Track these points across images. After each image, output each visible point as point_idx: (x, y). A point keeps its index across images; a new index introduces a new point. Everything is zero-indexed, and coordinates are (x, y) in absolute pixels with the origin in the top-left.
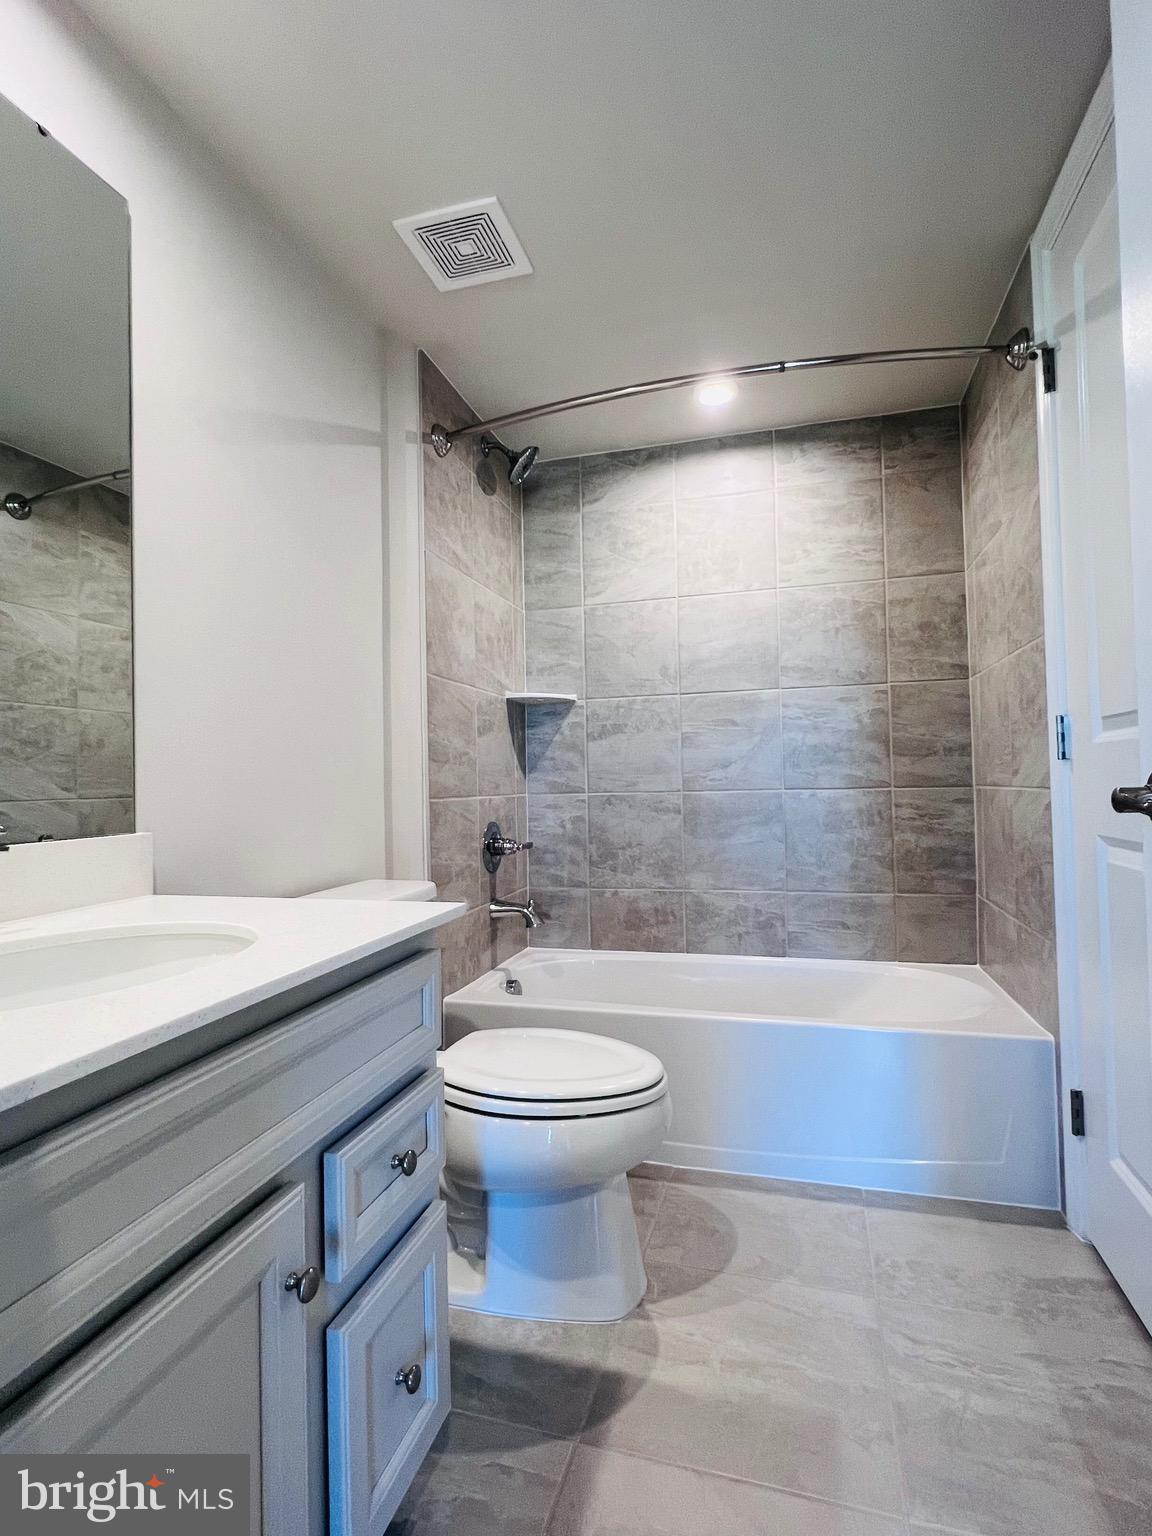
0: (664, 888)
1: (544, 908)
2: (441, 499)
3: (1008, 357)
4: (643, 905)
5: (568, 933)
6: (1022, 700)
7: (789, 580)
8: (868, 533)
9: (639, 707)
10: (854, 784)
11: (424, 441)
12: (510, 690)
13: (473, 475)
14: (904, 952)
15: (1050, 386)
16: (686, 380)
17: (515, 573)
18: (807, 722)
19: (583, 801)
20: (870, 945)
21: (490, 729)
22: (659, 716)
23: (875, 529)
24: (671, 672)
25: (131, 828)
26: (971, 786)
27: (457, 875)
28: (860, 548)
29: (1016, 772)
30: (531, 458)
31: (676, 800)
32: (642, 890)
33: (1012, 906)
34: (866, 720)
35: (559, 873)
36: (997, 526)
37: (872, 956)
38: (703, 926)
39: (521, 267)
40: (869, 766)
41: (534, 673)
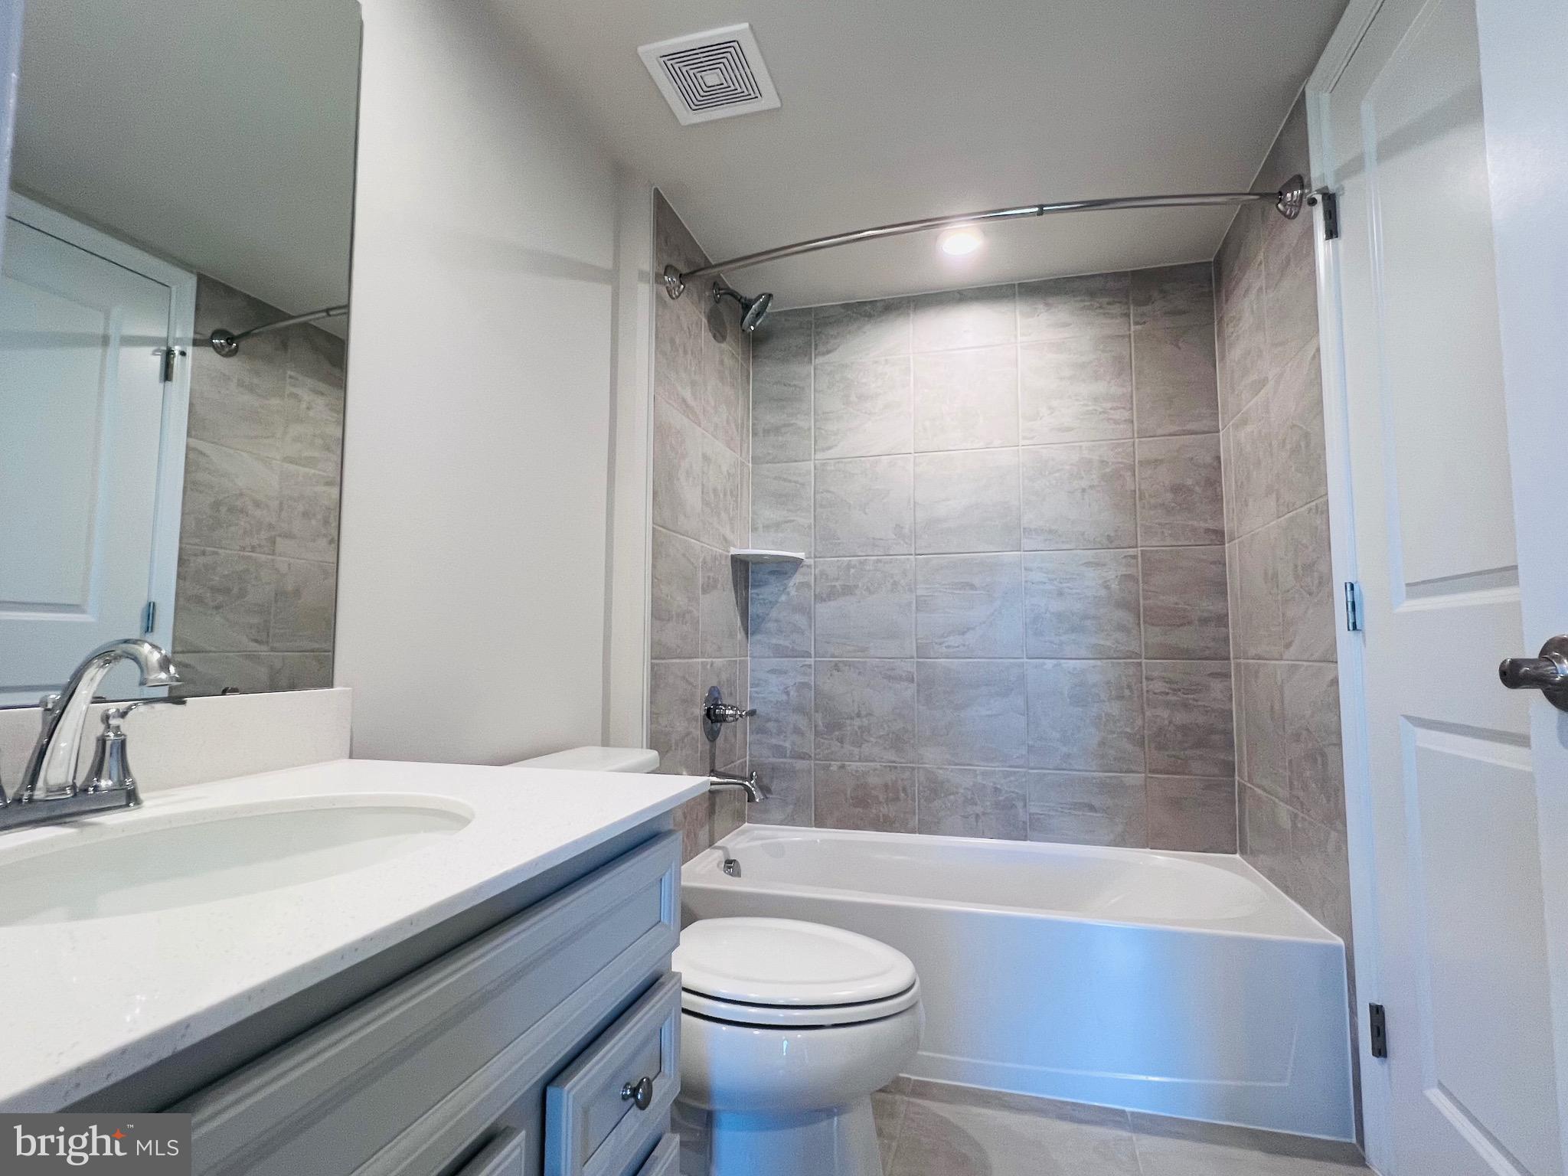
0: (894, 762)
1: (766, 781)
2: (672, 341)
3: (1279, 205)
4: (873, 780)
5: (790, 809)
6: (1296, 566)
7: (1032, 438)
8: (1115, 390)
9: (871, 568)
10: (1101, 654)
11: (656, 282)
12: (734, 546)
13: (704, 320)
14: (1156, 839)
15: (1332, 232)
16: (932, 223)
17: (743, 423)
18: (1051, 587)
19: (809, 666)
20: (1120, 828)
21: (715, 587)
22: (892, 578)
23: (1124, 386)
24: (906, 531)
25: (329, 683)
26: (1228, 659)
27: (677, 744)
28: (1109, 405)
29: (1288, 646)
30: (765, 305)
31: (909, 666)
32: (872, 764)
33: (1284, 793)
34: (1114, 586)
35: (781, 743)
36: (1263, 382)
37: (1120, 841)
38: (937, 803)
39: (769, 100)
40: (1119, 635)
41: (761, 529)
